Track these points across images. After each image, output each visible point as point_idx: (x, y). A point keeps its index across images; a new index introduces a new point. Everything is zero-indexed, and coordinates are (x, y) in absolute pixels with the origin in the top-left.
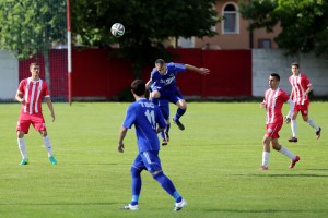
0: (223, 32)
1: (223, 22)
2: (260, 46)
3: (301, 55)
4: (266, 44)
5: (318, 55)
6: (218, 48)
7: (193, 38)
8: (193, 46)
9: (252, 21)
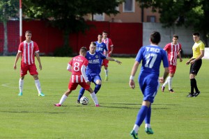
0: (124, 11)
1: (124, 3)
2: (149, 20)
3: (176, 27)
4: (153, 19)
5: (186, 27)
6: (120, 21)
7: (104, 14)
8: (103, 20)
9: (143, 3)
